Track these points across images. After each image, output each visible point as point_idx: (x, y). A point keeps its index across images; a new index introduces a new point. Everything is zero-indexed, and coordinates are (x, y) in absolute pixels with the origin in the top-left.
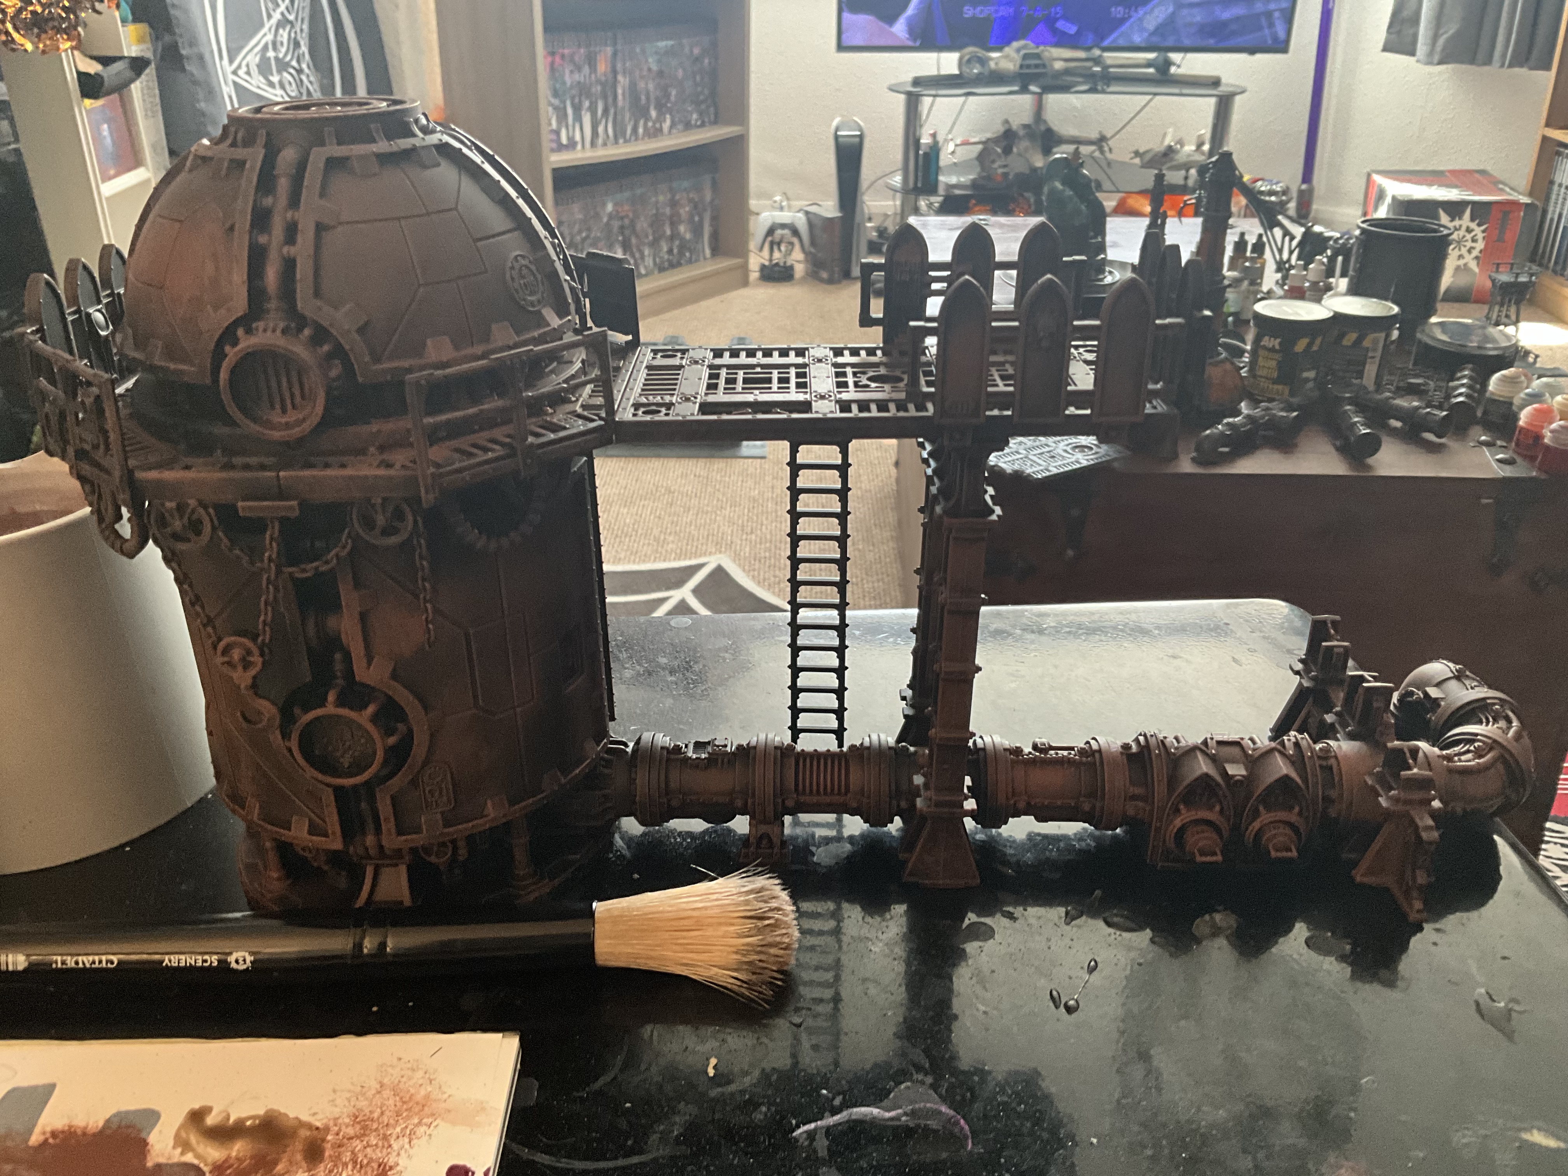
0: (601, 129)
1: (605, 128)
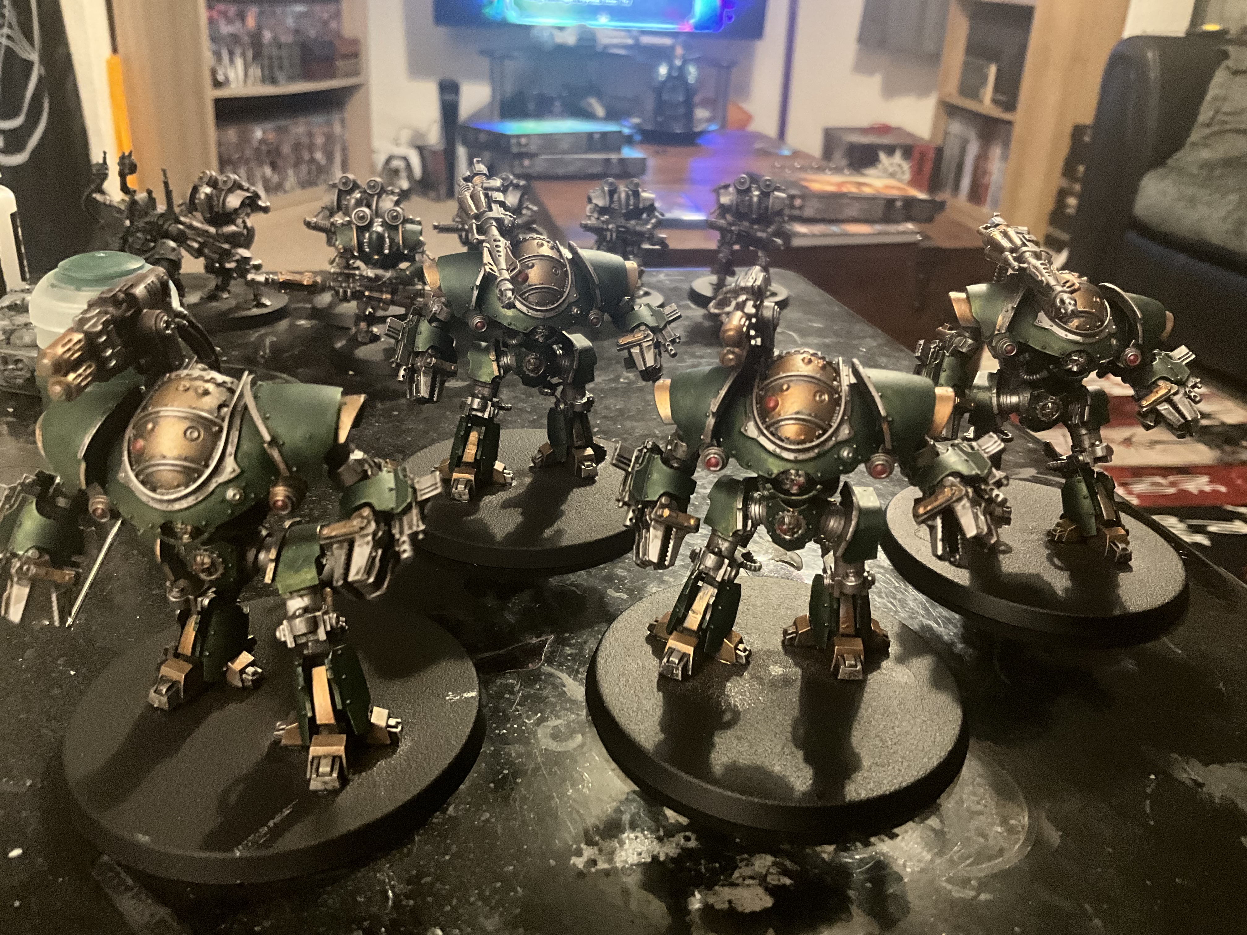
0: (251, 72)
1: (256, 71)
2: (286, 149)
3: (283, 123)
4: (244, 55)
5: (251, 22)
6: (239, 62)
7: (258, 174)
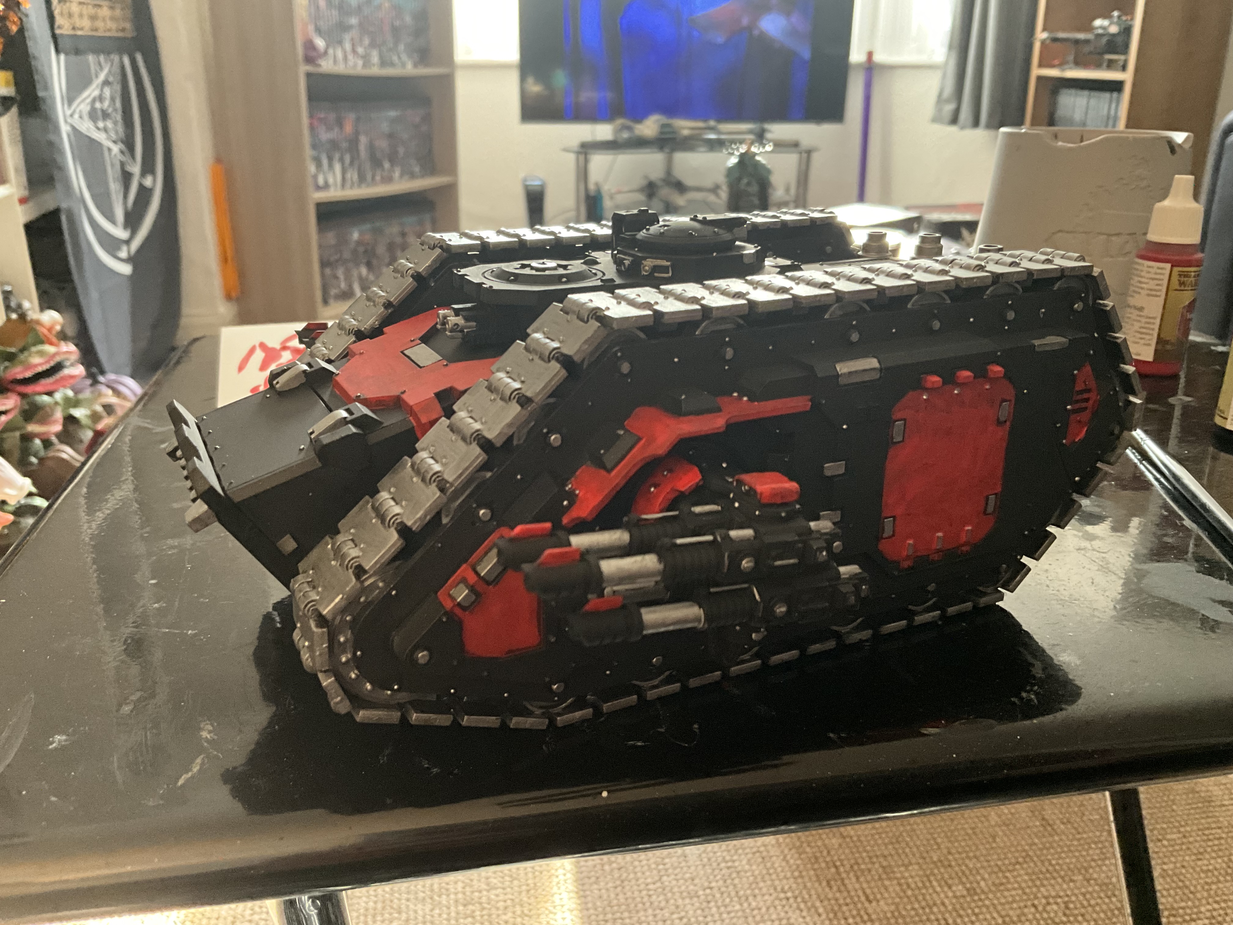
0: (348, 176)
1: (352, 175)
2: (381, 250)
3: (378, 224)
4: (342, 160)
5: (349, 128)
6: (338, 167)
7: (355, 273)
